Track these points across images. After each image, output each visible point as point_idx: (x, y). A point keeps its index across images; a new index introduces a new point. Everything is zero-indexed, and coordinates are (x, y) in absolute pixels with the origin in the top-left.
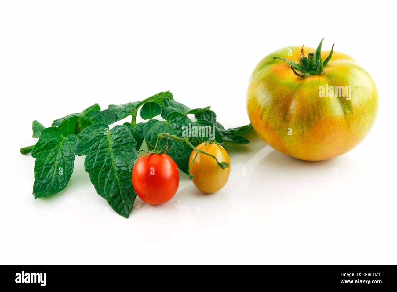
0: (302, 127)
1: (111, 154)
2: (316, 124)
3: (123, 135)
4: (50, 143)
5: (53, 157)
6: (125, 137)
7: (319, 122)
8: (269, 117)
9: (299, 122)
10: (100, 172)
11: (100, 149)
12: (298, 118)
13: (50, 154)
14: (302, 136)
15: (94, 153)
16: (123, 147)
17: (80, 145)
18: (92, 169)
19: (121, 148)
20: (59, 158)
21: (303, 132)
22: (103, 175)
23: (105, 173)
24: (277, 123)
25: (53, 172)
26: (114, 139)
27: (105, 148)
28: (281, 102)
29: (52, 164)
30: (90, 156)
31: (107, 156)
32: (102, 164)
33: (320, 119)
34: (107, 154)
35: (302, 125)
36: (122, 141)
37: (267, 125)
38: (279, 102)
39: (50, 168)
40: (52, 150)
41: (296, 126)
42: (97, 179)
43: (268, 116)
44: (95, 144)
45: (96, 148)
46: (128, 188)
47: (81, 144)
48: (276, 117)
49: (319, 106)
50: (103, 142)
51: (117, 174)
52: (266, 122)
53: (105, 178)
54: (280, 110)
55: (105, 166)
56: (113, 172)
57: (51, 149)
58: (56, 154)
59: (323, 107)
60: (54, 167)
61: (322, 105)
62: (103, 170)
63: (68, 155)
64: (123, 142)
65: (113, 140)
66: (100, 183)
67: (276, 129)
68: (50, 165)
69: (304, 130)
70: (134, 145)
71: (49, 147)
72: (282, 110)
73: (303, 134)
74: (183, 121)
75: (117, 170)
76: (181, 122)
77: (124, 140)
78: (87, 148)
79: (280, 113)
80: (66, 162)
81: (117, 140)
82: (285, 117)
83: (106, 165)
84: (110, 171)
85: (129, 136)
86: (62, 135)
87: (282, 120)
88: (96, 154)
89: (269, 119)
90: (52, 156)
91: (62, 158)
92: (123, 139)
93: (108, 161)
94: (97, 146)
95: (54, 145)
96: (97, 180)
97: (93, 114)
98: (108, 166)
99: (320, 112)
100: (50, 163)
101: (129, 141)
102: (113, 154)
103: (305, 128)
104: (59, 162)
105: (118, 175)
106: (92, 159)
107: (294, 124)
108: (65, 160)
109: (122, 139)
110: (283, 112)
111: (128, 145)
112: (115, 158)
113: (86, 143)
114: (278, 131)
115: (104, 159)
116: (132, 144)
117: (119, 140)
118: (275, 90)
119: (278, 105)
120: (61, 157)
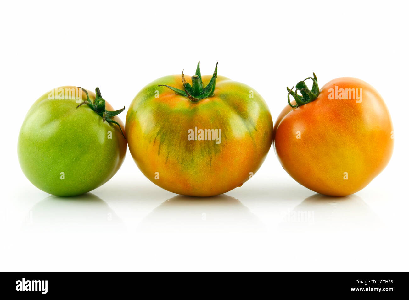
0: (209, 153)
2: (223, 146)
7: (226, 144)
8: (168, 151)
9: (205, 149)
12: (203, 144)
14: (210, 163)
21: (211, 159)
24: (179, 155)
28: (180, 131)
33: (228, 141)
35: (209, 151)
37: (167, 161)
38: (178, 132)
41: (202, 154)
43: (168, 149)
48: (177, 148)
49: (224, 127)
52: (166, 157)
54: (181, 140)
59: (228, 127)
61: (226, 125)
67: (178, 162)
69: (211, 157)
72: (182, 139)
73: (211, 161)
79: (181, 143)
82: (187, 146)
87: (185, 150)
89: (169, 152)
99: (226, 133)
103: (213, 154)
107: (200, 152)
110: (185, 141)
114: (181, 164)
118: (170, 120)
119: (177, 134)
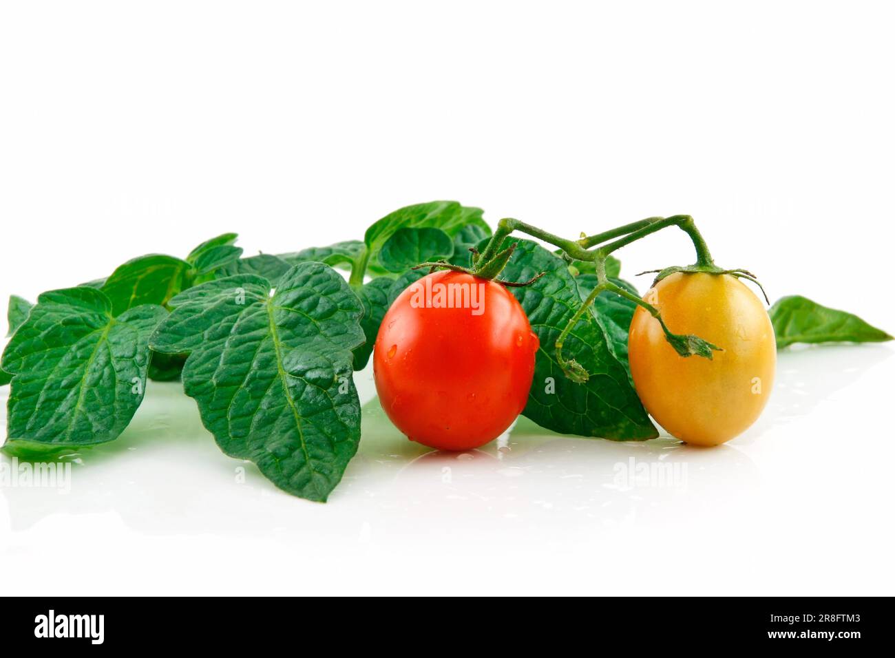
1: (274, 345)
3: (317, 289)
4: (68, 327)
5: (74, 366)
6: (326, 294)
10: (236, 396)
11: (240, 333)
13: (68, 356)
15: (219, 346)
16: (318, 324)
17: (169, 324)
18: (209, 390)
19: (309, 328)
20: (98, 364)
22: (248, 404)
23: (254, 398)
25: (74, 406)
26: (288, 302)
27: (254, 329)
29: (70, 386)
30: (204, 355)
31: (260, 349)
32: (244, 374)
34: (263, 344)
36: (313, 306)
39: (61, 398)
40: (74, 347)
42: (224, 416)
44: (223, 321)
45: (225, 333)
46: (330, 431)
47: (175, 323)
50: (249, 313)
51: (292, 397)
53: (251, 413)
55: (252, 379)
56: (279, 392)
57: (71, 344)
58: (85, 358)
60: (77, 393)
62: (247, 389)
63: (128, 353)
64: (319, 310)
65: (283, 306)
66: (233, 427)
68: (63, 388)
70: (355, 314)
71: (65, 337)
74: (523, 259)
75: (292, 383)
76: (519, 263)
77: (322, 300)
78: (192, 334)
80: (118, 376)
81: (297, 306)
83: (258, 373)
84: (269, 392)
85: (338, 290)
86: (108, 311)
88: (224, 347)
90: (74, 362)
91: (108, 363)
92: (319, 298)
93: (266, 363)
94: (230, 328)
95: (80, 334)
96: (223, 420)
97: (219, 259)
98: (262, 378)
100: (63, 383)
101: (339, 305)
102: (281, 343)
104: (97, 375)
105: (296, 399)
106: (212, 361)
108: (118, 369)
109: (314, 300)
111: (333, 316)
112: (287, 353)
113: (191, 321)
115: (250, 360)
116: (348, 314)
117: (305, 304)
120: (102, 360)
